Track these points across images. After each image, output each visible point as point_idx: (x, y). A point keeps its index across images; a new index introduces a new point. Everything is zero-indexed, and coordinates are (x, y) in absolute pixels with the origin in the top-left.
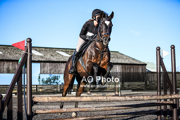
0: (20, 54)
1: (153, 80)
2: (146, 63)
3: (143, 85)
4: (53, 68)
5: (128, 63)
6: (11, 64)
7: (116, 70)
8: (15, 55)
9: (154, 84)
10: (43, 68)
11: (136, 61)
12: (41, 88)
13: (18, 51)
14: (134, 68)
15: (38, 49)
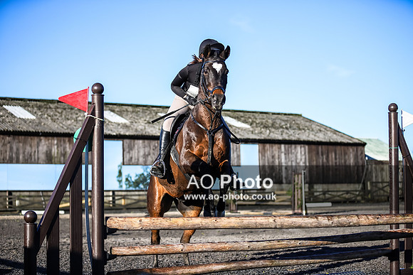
0: (76, 120)
1: (380, 180)
2: (365, 141)
3: (356, 191)
4: (152, 151)
5: (323, 140)
6: (56, 142)
7: (296, 156)
8: (64, 123)
9: (382, 189)
10: (129, 152)
11: (342, 136)
12: (124, 197)
13: (72, 114)
14: (338, 152)
15: (117, 109)
